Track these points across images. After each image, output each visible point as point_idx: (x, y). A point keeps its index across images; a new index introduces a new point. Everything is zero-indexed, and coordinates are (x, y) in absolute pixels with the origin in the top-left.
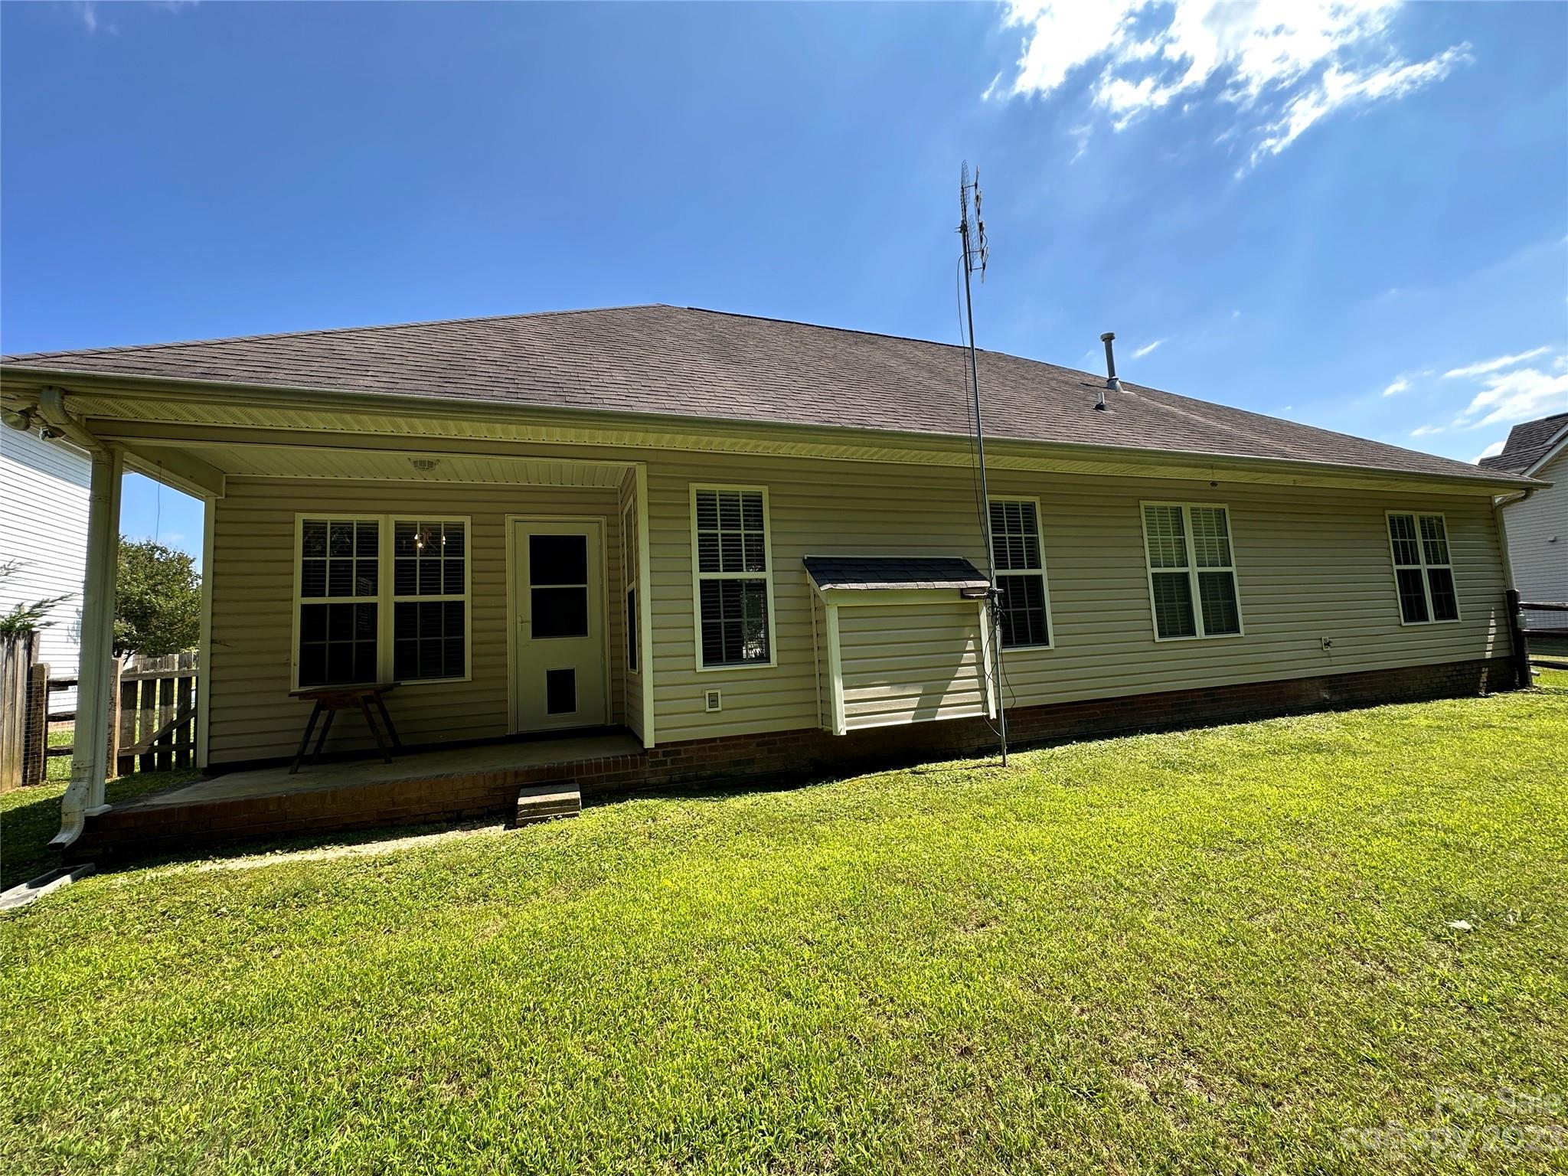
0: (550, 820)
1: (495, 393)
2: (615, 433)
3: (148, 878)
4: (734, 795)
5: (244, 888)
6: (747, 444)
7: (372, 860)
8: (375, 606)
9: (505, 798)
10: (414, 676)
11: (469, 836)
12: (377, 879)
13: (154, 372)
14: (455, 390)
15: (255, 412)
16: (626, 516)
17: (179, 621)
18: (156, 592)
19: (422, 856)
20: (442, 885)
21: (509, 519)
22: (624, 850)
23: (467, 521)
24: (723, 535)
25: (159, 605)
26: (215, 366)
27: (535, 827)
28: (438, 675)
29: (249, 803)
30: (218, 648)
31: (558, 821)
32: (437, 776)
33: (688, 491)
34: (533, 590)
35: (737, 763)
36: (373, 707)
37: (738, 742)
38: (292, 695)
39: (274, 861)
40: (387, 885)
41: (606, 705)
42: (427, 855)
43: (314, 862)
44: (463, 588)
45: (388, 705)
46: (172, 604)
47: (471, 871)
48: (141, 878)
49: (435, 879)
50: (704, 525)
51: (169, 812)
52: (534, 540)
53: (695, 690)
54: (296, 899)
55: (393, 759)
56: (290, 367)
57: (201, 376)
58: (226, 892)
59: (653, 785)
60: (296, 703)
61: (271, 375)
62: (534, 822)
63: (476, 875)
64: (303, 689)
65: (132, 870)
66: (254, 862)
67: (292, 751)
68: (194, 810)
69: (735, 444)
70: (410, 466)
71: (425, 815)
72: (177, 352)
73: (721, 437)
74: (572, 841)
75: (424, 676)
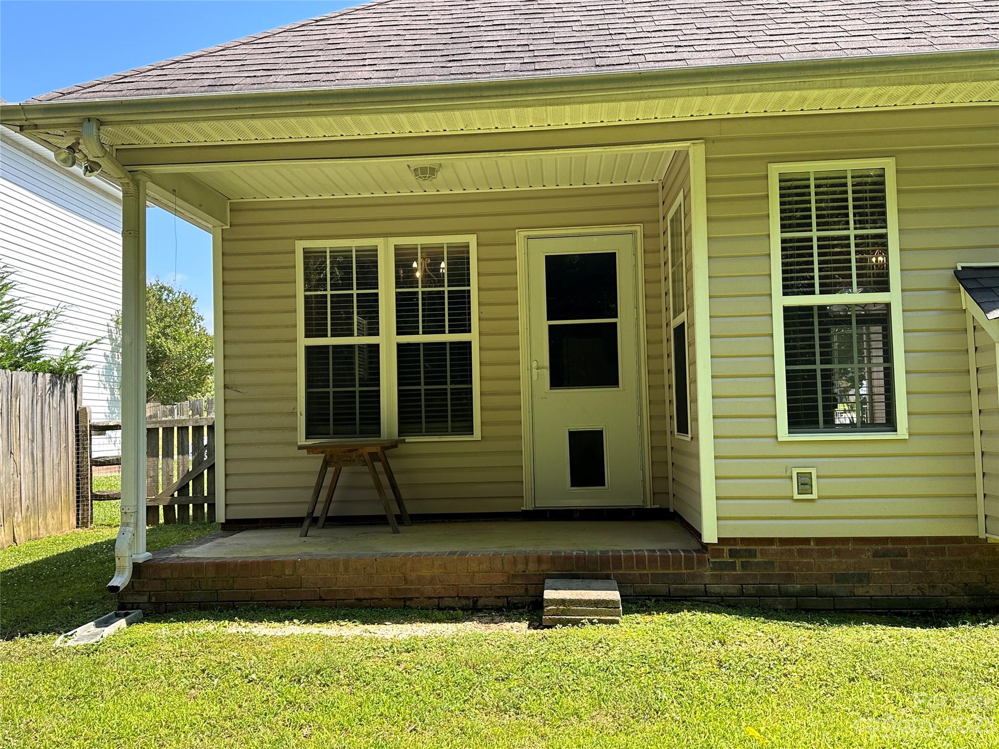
0: (583, 624)
1: (507, 67)
2: (662, 102)
3: (186, 632)
4: (840, 622)
5: (269, 657)
6: (862, 95)
7: (389, 644)
8: (377, 347)
9: (527, 590)
10: (418, 432)
11: (489, 631)
12: (397, 667)
13: (169, 90)
14: (461, 70)
15: (257, 123)
16: (672, 221)
17: (186, 366)
18: (165, 335)
19: (440, 647)
20: (467, 686)
21: (521, 235)
22: (685, 678)
23: (472, 240)
24: (819, 239)
25: (169, 349)
26: (220, 75)
27: (566, 630)
28: (444, 432)
29: (267, 565)
30: (231, 394)
31: (594, 627)
32: (450, 553)
33: (767, 177)
34: (550, 327)
35: (842, 578)
36: (379, 466)
37: (842, 547)
38: (301, 448)
39: (293, 631)
40: (407, 676)
41: (644, 481)
42: (447, 648)
43: (331, 638)
44: (470, 325)
45: (393, 464)
46: (179, 348)
47: (496, 674)
48: (180, 632)
49: (458, 677)
50: (790, 226)
51: (198, 566)
52: (551, 261)
53: (776, 467)
54: (318, 676)
55: (401, 528)
56: (288, 66)
57: (210, 88)
58: (254, 658)
59: (717, 595)
60: (302, 458)
61: (271, 78)
62: (565, 623)
63: (503, 680)
64: (310, 442)
65: (172, 622)
66: (275, 630)
67: (301, 511)
68: (220, 566)
69: (843, 97)
70: (411, 177)
71: (439, 598)
72: (185, 65)
73: (819, 88)
74: (615, 655)
75: (430, 432)
